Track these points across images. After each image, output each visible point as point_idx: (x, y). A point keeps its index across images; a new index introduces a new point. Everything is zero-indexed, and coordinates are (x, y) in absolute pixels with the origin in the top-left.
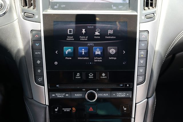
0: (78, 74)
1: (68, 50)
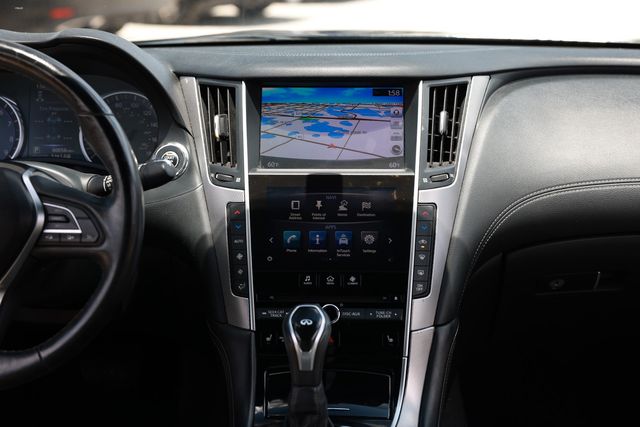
0: (308, 278)
1: (291, 237)
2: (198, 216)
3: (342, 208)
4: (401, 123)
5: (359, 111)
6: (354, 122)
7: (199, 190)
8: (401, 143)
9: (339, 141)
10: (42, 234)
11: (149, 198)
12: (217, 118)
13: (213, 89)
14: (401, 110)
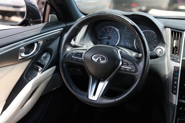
2: (165, 69)
7: (166, 61)
10: (120, 67)
11: (151, 62)
12: (175, 41)
13: (175, 32)
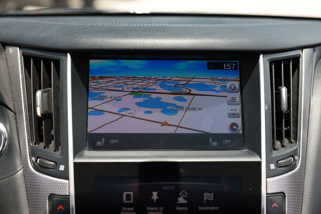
3: (181, 200)
4: (238, 99)
5: (194, 86)
6: (189, 98)
7: (19, 174)
8: (239, 121)
9: (173, 119)
12: (39, 94)
13: (37, 60)
14: (237, 84)
